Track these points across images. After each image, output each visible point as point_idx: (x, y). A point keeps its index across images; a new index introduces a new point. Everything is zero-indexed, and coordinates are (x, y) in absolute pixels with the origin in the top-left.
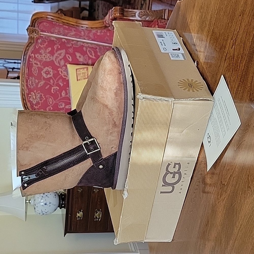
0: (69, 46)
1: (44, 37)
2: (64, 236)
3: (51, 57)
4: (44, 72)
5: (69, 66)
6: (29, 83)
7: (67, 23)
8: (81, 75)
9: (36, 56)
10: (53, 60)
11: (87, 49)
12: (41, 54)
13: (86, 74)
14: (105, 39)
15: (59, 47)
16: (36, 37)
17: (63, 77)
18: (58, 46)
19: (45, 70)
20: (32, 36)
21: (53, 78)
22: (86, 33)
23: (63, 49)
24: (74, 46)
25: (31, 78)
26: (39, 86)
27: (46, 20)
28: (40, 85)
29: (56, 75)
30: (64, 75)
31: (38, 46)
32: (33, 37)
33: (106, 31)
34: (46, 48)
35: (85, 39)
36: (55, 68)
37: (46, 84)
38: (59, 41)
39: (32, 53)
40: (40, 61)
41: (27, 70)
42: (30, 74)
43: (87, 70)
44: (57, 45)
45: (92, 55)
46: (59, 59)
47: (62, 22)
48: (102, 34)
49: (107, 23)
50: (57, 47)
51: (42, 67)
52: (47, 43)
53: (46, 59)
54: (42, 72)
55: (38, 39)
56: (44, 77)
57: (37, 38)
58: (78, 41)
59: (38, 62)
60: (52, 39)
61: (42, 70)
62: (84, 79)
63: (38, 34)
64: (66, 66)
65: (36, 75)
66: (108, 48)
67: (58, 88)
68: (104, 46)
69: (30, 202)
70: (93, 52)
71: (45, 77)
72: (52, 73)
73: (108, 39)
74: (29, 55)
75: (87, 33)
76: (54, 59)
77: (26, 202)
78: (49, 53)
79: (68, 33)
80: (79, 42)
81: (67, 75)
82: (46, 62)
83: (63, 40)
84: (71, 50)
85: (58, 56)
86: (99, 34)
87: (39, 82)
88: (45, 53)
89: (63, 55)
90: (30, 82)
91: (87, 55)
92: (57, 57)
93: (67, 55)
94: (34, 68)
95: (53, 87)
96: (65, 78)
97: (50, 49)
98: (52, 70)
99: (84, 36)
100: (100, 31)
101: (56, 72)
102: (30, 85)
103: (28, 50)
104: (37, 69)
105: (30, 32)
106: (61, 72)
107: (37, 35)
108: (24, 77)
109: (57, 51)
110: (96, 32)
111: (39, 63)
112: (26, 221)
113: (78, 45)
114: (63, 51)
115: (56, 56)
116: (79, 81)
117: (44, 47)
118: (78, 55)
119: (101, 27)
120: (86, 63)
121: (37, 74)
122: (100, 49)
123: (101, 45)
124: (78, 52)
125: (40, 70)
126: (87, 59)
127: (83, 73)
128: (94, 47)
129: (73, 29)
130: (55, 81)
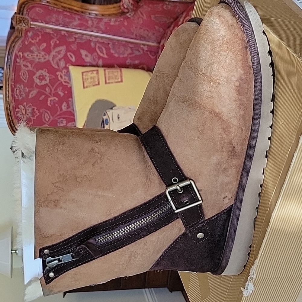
0: (71, 40)
1: (36, 29)
2: (64, 297)
3: (47, 57)
4: (37, 77)
5: (71, 68)
6: (16, 92)
7: (69, 8)
8: (90, 80)
9: (26, 55)
10: (49, 61)
11: (96, 44)
12: (32, 52)
13: (96, 80)
14: (121, 31)
15: (58, 42)
16: (24, 28)
17: (64, 83)
18: (56, 42)
19: (38, 74)
20: (19, 27)
21: (49, 85)
22: (95, 23)
23: (62, 45)
24: (78, 41)
25: (18, 86)
26: (30, 96)
27: (39, 4)
28: (32, 95)
29: (54, 81)
30: (65, 81)
31: (27, 42)
32: (20, 29)
33: (122, 19)
34: (39, 44)
35: (93, 32)
36: (52, 71)
37: (39, 94)
38: (57, 34)
39: (19, 51)
40: (31, 62)
41: (13, 74)
42: (17, 80)
43: (98, 73)
44: (55, 40)
45: (103, 54)
46: (57, 59)
47: (62, 6)
48: (117, 23)
49: (126, 7)
50: (54, 42)
51: (34, 70)
52: (40, 37)
53: (39, 59)
54: (34, 77)
55: (27, 31)
56: (37, 84)
57: (26, 29)
58: (83, 34)
59: (28, 63)
60: (48, 31)
61: (35, 74)
62: (94, 86)
63: (28, 25)
64: (68, 68)
65: (26, 82)
66: (124, 43)
67: (57, 99)
68: (118, 41)
69: (17, 252)
70: (104, 49)
71: (39, 84)
72: (49, 79)
73: (125, 30)
74: (16, 54)
75: (97, 22)
76: (51, 59)
77: (11, 253)
78: (44, 50)
79: (70, 22)
80: (85, 36)
81: (69, 81)
82: (39, 62)
83: (63, 33)
84: (74, 47)
85: (56, 55)
86: (112, 23)
87: (30, 91)
88: (38, 50)
89: (63, 53)
90: (18, 91)
91: (95, 53)
92: (54, 57)
93: (69, 54)
94: (22, 71)
95: (50, 97)
96: (67, 86)
97: (45, 45)
98: (48, 75)
99: (92, 26)
100: (115, 19)
101: (53, 77)
102: (17, 95)
103: (14, 47)
104: (27, 72)
105: (17, 22)
106: (61, 77)
107: (26, 26)
108: (8, 85)
109: (54, 48)
110: (109, 22)
111: (29, 65)
112: (11, 277)
113: (82, 40)
114: (63, 48)
115: (54, 55)
116: (86, 89)
117: (36, 42)
118: (83, 53)
119: (116, 14)
120: (94, 63)
121: (27, 80)
122: (114, 45)
123: (115, 40)
124: (83, 49)
125: (31, 74)
126: (97, 59)
127: (91, 78)
128: (105, 42)
129: (77, 17)
130: (53, 90)
